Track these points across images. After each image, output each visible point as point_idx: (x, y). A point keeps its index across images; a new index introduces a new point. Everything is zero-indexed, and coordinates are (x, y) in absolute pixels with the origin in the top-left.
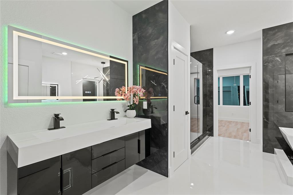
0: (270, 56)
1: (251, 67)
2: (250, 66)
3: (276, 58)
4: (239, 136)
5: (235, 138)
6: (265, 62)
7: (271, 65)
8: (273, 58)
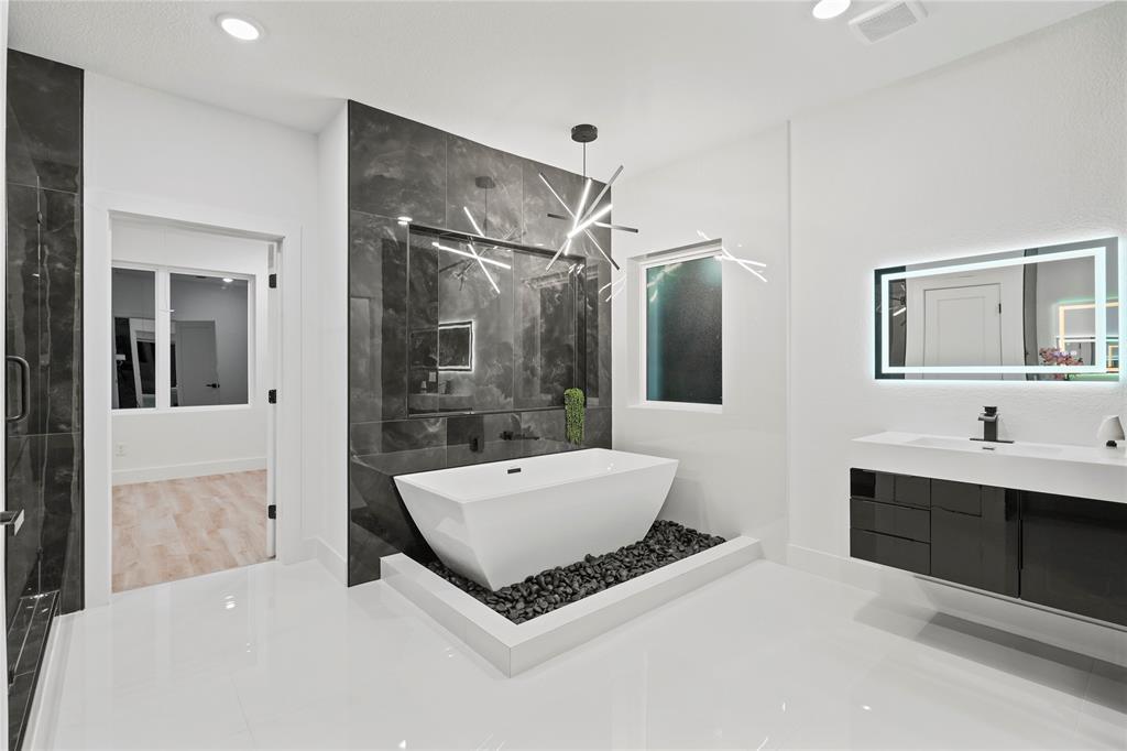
0: (371, 215)
1: (280, 241)
2: (278, 233)
3: (386, 228)
4: (208, 550)
5: (203, 572)
6: (355, 232)
7: (372, 249)
8: (378, 226)
